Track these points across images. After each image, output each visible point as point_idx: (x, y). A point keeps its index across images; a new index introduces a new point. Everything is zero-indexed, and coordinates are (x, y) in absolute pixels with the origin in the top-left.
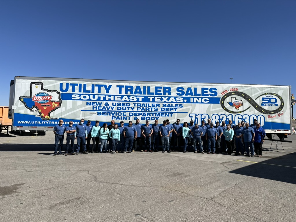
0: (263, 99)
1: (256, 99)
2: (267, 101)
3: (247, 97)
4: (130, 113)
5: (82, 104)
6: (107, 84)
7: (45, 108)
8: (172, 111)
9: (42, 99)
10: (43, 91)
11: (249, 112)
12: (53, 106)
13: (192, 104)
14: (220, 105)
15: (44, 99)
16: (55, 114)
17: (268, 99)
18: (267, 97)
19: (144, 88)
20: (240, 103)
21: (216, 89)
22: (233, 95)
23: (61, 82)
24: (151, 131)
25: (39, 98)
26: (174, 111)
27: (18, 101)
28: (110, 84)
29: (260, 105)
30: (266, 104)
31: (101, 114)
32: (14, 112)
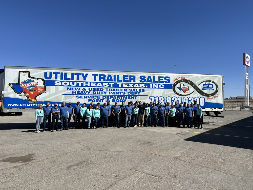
0: (203, 85)
1: (198, 85)
2: (206, 87)
3: (192, 84)
4: (103, 97)
5: (63, 89)
6: (85, 73)
7: (32, 93)
8: (136, 94)
9: (29, 85)
10: (30, 79)
11: (194, 95)
12: (39, 91)
13: (152, 89)
14: (172, 89)
15: (31, 85)
16: (41, 98)
17: (207, 85)
18: (207, 84)
19: (115, 76)
20: (187, 88)
21: (169, 78)
22: (182, 82)
23: (46, 71)
24: (120, 110)
25: (27, 85)
26: (138, 94)
27: (8, 87)
28: (87, 73)
29: (201, 90)
30: (206, 89)
31: (79, 98)
32: (4, 97)
